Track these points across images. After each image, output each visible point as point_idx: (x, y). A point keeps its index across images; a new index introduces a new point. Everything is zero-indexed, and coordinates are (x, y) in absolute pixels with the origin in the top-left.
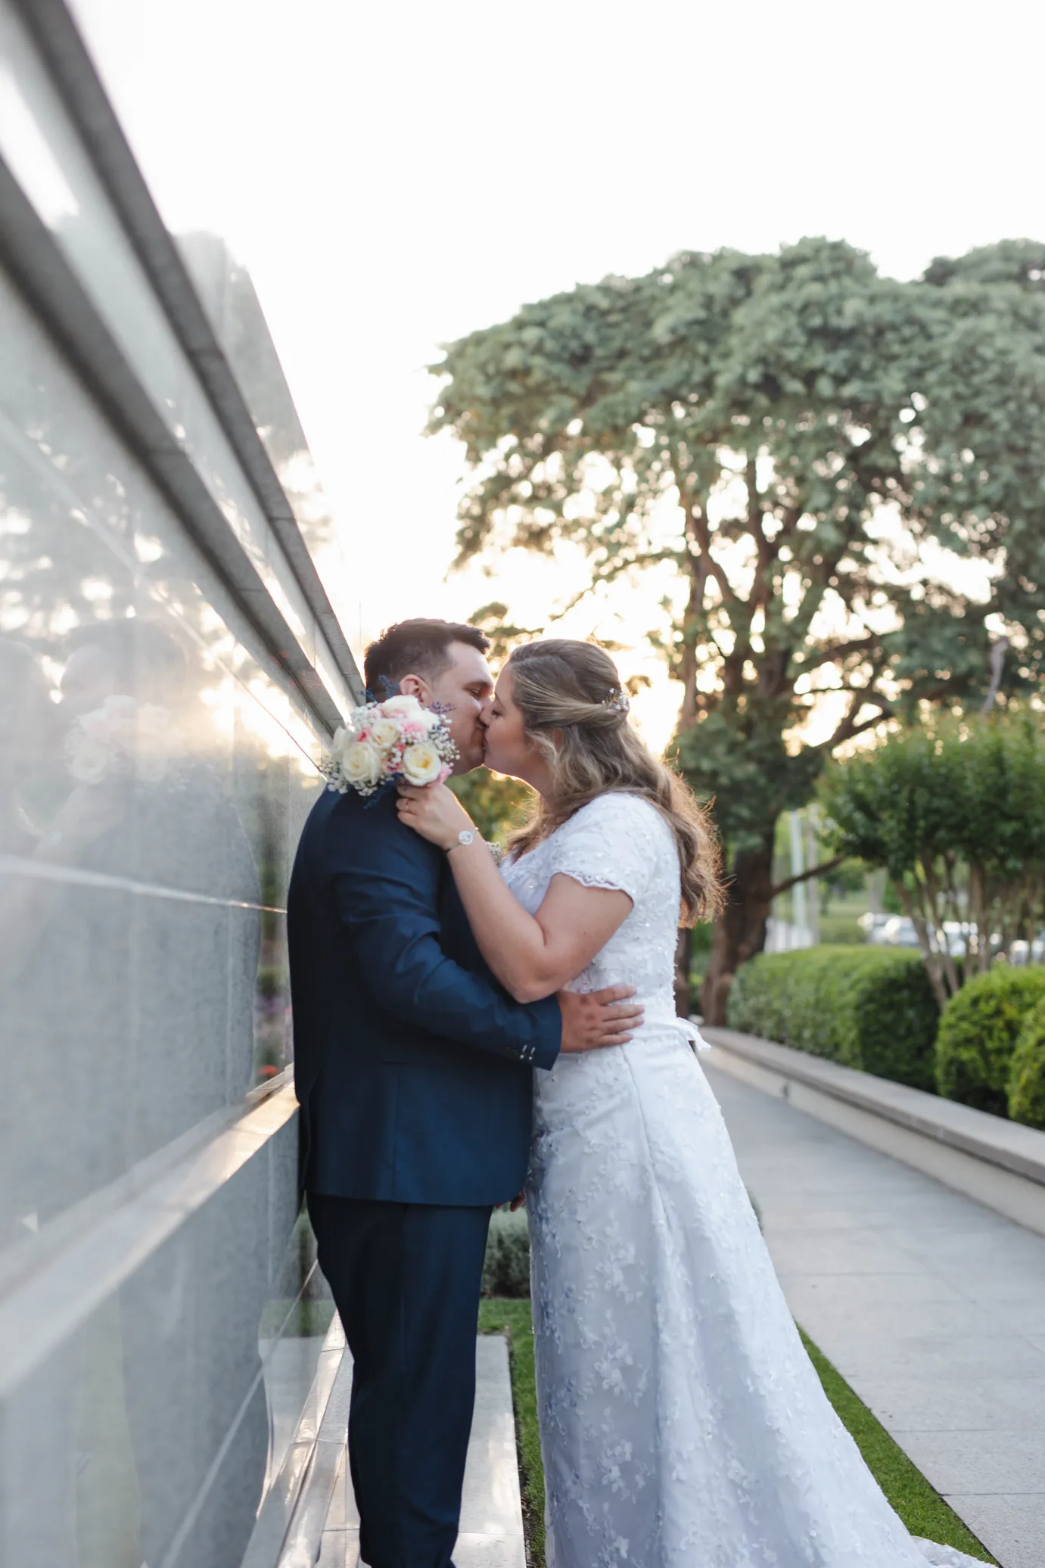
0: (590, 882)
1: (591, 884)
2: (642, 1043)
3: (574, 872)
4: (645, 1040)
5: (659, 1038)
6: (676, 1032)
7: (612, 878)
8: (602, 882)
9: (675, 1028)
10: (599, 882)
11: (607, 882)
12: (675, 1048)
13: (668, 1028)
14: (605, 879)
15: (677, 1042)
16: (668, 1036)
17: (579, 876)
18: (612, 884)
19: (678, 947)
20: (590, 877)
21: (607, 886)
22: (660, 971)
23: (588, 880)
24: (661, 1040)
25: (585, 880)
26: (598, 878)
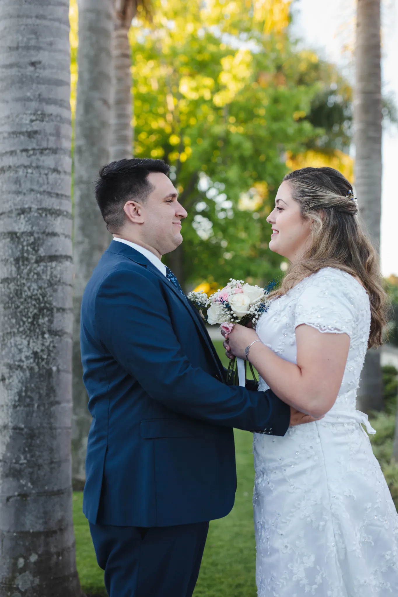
0: (325, 330)
1: (326, 331)
2: (331, 427)
3: (313, 324)
4: (333, 424)
5: (342, 424)
6: (355, 421)
7: (338, 326)
8: (332, 329)
9: (353, 418)
10: (330, 330)
11: (335, 329)
12: (352, 431)
13: (349, 418)
14: (334, 327)
15: (354, 427)
16: (348, 424)
17: (317, 326)
18: (339, 330)
19: (363, 368)
20: (324, 327)
21: (336, 331)
22: (349, 382)
23: (323, 329)
24: (344, 426)
25: (321, 329)
26: (330, 327)
